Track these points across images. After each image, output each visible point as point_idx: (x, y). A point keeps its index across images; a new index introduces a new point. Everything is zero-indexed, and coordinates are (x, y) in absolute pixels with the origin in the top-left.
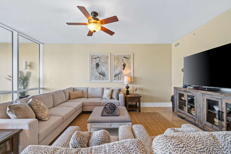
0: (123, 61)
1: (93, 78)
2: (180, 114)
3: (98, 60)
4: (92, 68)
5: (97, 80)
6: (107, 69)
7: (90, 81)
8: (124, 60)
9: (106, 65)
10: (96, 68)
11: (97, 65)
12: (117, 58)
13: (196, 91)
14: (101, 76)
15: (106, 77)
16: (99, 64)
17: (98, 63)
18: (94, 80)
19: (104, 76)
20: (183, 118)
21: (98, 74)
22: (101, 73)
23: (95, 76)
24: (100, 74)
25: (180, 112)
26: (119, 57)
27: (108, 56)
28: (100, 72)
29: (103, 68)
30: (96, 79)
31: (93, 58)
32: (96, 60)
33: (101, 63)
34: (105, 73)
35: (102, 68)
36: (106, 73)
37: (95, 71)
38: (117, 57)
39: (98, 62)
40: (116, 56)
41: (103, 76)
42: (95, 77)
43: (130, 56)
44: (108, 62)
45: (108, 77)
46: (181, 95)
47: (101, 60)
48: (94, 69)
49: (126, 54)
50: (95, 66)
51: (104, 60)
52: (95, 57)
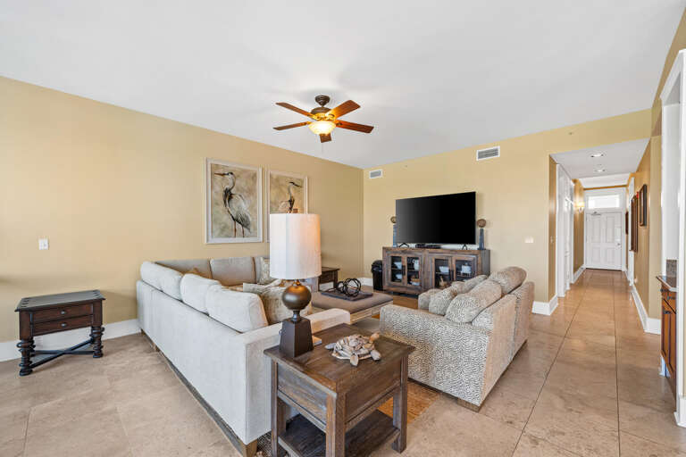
0: (289, 192)
1: (217, 233)
2: (393, 289)
3: (231, 182)
4: (214, 203)
5: (228, 236)
6: (253, 207)
7: (208, 240)
8: (291, 190)
9: (251, 198)
10: (225, 202)
11: (228, 195)
12: (276, 182)
13: (421, 250)
14: (239, 226)
15: (252, 230)
16: (233, 191)
17: (230, 190)
18: (219, 236)
19: (246, 227)
20: (400, 294)
21: (230, 222)
22: (237, 216)
23: (223, 225)
24: (235, 220)
25: (394, 286)
26: (283, 182)
27: (255, 175)
28: (234, 216)
29: (243, 204)
30: (225, 233)
31: (217, 173)
32: (223, 179)
33: (238, 190)
34: (247, 217)
35: (241, 205)
36: (250, 219)
37: (221, 212)
38: (277, 180)
39: (228, 187)
40: (274, 177)
41: (243, 226)
42: (223, 230)
43: (302, 182)
44: (255, 190)
45: (255, 229)
46: (394, 259)
47: (237, 182)
48: (217, 204)
49: (296, 177)
50: (220, 198)
51: (247, 183)
52: (222, 172)
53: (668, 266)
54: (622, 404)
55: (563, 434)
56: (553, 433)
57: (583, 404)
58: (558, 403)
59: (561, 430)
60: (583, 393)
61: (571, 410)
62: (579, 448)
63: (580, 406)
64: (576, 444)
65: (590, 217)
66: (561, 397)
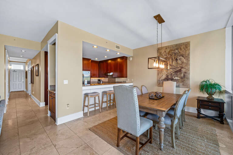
53: (50, 87)
54: (45, 128)
55: (35, 147)
56: (32, 149)
57: (35, 135)
58: (28, 140)
59: (34, 147)
60: (33, 132)
61: (33, 139)
62: (41, 147)
63: (35, 136)
64: (40, 147)
65: (12, 72)
66: (27, 138)
